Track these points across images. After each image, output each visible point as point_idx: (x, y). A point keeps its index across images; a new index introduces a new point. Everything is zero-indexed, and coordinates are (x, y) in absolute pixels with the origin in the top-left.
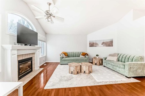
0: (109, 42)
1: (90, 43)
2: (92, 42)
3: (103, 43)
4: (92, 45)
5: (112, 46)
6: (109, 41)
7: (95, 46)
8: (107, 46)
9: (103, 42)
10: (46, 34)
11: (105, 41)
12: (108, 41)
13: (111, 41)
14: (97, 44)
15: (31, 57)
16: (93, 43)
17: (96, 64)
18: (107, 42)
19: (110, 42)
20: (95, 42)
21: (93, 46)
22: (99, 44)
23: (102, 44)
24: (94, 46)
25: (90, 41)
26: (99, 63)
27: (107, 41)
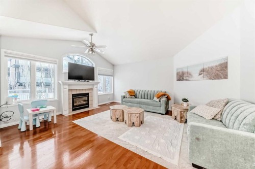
0: (216, 66)
1: (177, 74)
2: (181, 71)
3: (202, 72)
4: (181, 77)
5: (226, 77)
6: (217, 64)
7: (187, 78)
9: (201, 68)
10: (113, 65)
11: (205, 67)
12: (214, 65)
13: (221, 65)
14: (190, 75)
15: (87, 92)
16: (183, 74)
17: (175, 117)
18: (212, 68)
19: (219, 68)
20: (185, 70)
21: (183, 79)
22: (194, 75)
23: (200, 74)
24: (185, 78)
25: (177, 69)
26: (181, 117)
27: (210, 66)
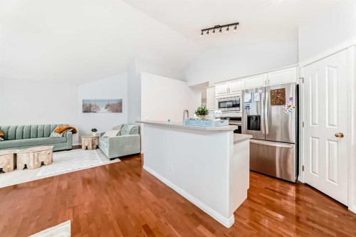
1: (83, 106)
2: (88, 103)
3: (108, 106)
4: (88, 109)
5: (121, 112)
7: (95, 110)
8: (113, 112)
9: (107, 103)
11: (110, 103)
13: (119, 103)
14: (98, 107)
16: (90, 106)
17: (87, 149)
18: (114, 105)
20: (93, 103)
21: (90, 111)
22: (101, 108)
23: (106, 108)
24: (92, 110)
25: (83, 101)
26: (93, 145)
27: (113, 103)
